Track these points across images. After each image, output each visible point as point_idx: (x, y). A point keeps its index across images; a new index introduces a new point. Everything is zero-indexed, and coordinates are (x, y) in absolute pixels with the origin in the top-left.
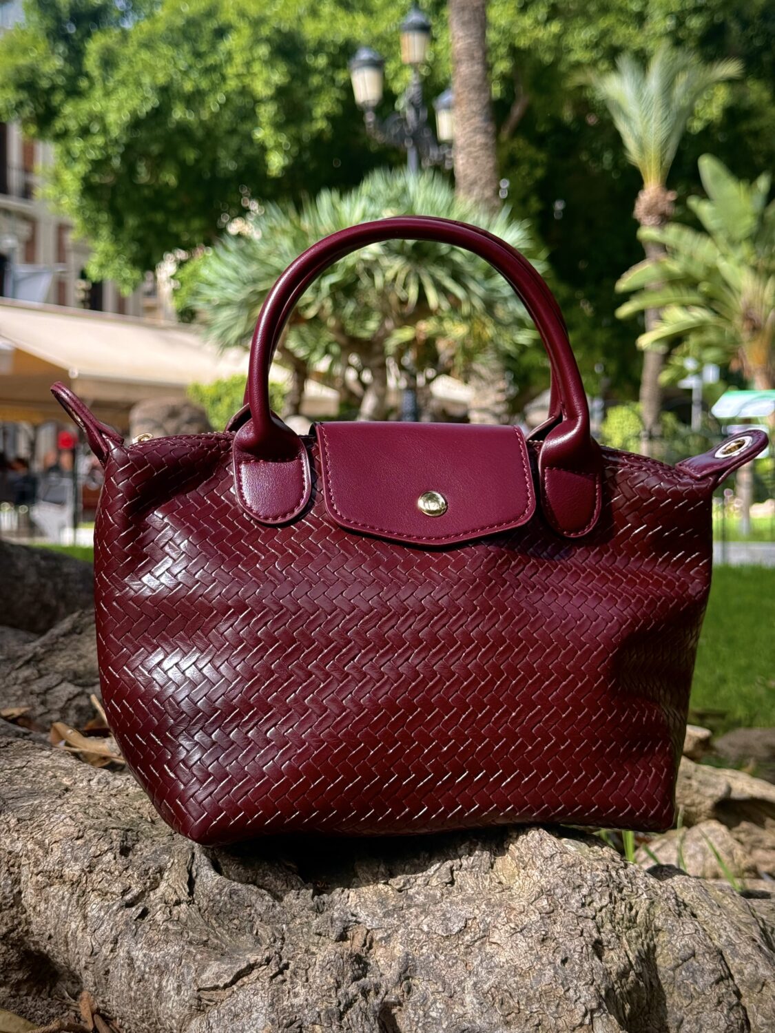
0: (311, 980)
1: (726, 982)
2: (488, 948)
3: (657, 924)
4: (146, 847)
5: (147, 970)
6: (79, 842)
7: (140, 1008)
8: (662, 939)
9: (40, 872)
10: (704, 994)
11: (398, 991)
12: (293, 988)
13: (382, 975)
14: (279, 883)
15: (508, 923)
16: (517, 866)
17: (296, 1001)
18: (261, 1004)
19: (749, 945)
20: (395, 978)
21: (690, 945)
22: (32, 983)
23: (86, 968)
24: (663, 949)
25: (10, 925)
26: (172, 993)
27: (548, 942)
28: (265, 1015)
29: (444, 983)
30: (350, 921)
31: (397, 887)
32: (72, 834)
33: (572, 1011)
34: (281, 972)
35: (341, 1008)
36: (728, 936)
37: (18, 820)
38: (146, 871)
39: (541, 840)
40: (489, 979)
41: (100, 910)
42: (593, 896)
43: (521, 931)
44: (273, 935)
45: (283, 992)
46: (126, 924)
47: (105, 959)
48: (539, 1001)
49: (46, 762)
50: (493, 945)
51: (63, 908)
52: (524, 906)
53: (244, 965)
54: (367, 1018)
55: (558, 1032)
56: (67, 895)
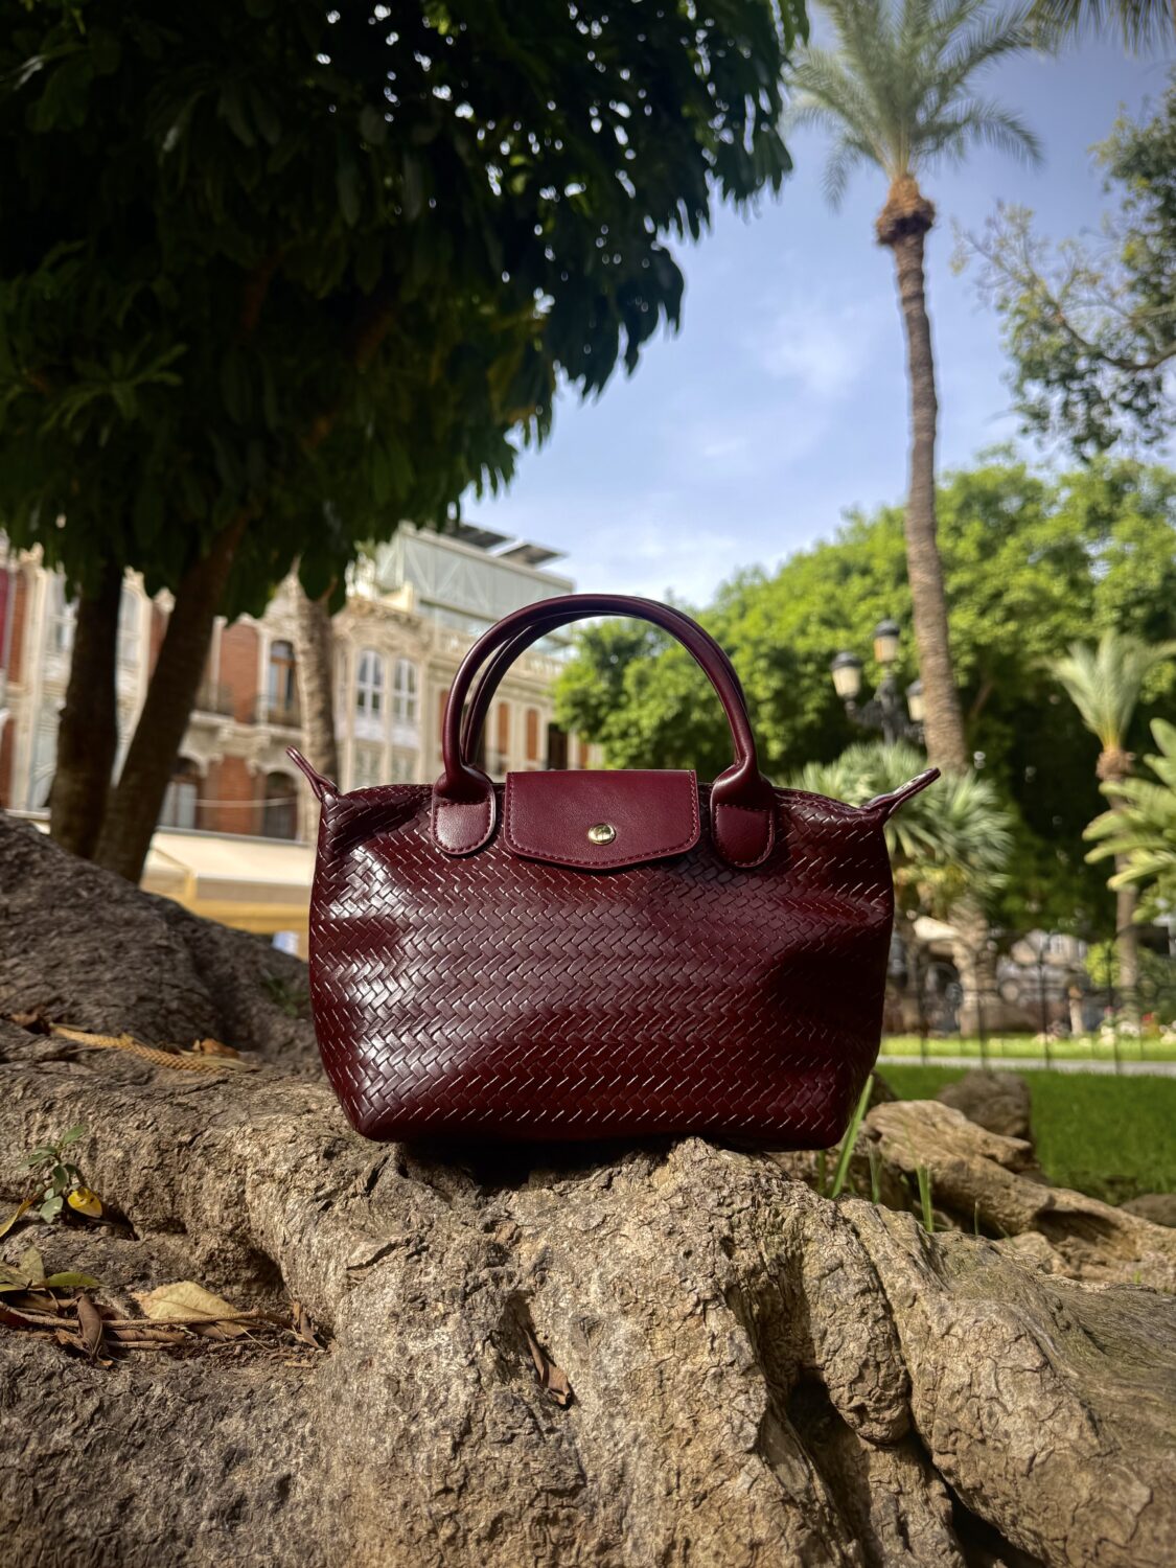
0: (444, 1262)
1: (874, 1295)
3: (806, 1233)
5: (319, 1255)
6: (290, 1145)
8: (810, 1249)
9: (259, 1171)
10: (848, 1304)
11: (532, 1281)
12: (426, 1268)
13: (519, 1265)
14: (450, 1184)
17: (426, 1279)
18: (394, 1281)
19: (904, 1260)
20: (531, 1269)
21: (839, 1256)
22: (260, 1283)
23: (282, 1257)
24: (810, 1258)
25: (235, 1221)
26: (332, 1274)
27: (674, 1236)
28: (395, 1290)
29: (573, 1274)
30: (502, 1216)
31: (559, 1192)
33: (684, 1301)
34: (418, 1253)
35: (468, 1289)
36: (885, 1251)
37: (254, 1130)
38: (342, 1173)
39: (696, 1147)
40: (614, 1270)
41: (296, 1204)
42: (733, 1198)
43: (650, 1223)
44: (422, 1221)
45: (415, 1270)
46: (311, 1214)
47: (294, 1248)
48: (655, 1291)
50: (622, 1238)
51: (271, 1203)
52: (655, 1200)
53: (385, 1245)
54: (493, 1301)
55: (670, 1321)
56: (275, 1192)
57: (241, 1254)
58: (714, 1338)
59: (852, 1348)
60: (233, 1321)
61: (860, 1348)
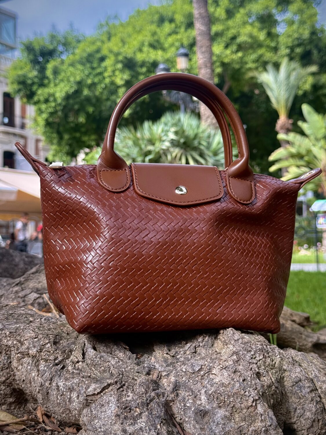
0: (135, 390)
1: (315, 392)
2: (211, 376)
3: (284, 368)
4: (65, 342)
5: (65, 390)
6: (36, 340)
7: (62, 408)
8: (286, 374)
9: (19, 353)
10: (305, 397)
11: (173, 396)
12: (127, 393)
13: (165, 389)
14: (121, 354)
15: (219, 365)
16: (223, 345)
17: (129, 399)
18: (113, 400)
19: (324, 377)
20: (171, 390)
21: (299, 376)
22: (16, 404)
23: (39, 392)
24: (287, 378)
25: (6, 376)
26: (75, 399)
27: (236, 373)
28: (115, 404)
29: (192, 391)
30: (152, 368)
31: (172, 355)
32: (33, 336)
33: (247, 400)
34: (122, 387)
35: (148, 401)
36: (315, 374)
37: (10, 332)
38: (65, 351)
39: (233, 333)
40: (211, 389)
41: (45, 367)
42: (256, 355)
43: (225, 368)
44: (119, 372)
45: (123, 395)
46: (56, 372)
47: (47, 388)
48: (233, 397)
49: (22, 312)
50: (213, 375)
51: (29, 367)
52: (226, 358)
53: (106, 384)
54: (159, 406)
55: (242, 409)
56: (31, 362)
57: (8, 391)
58: (262, 415)
59: (308, 414)
60: (16, 423)
61: (312, 414)
